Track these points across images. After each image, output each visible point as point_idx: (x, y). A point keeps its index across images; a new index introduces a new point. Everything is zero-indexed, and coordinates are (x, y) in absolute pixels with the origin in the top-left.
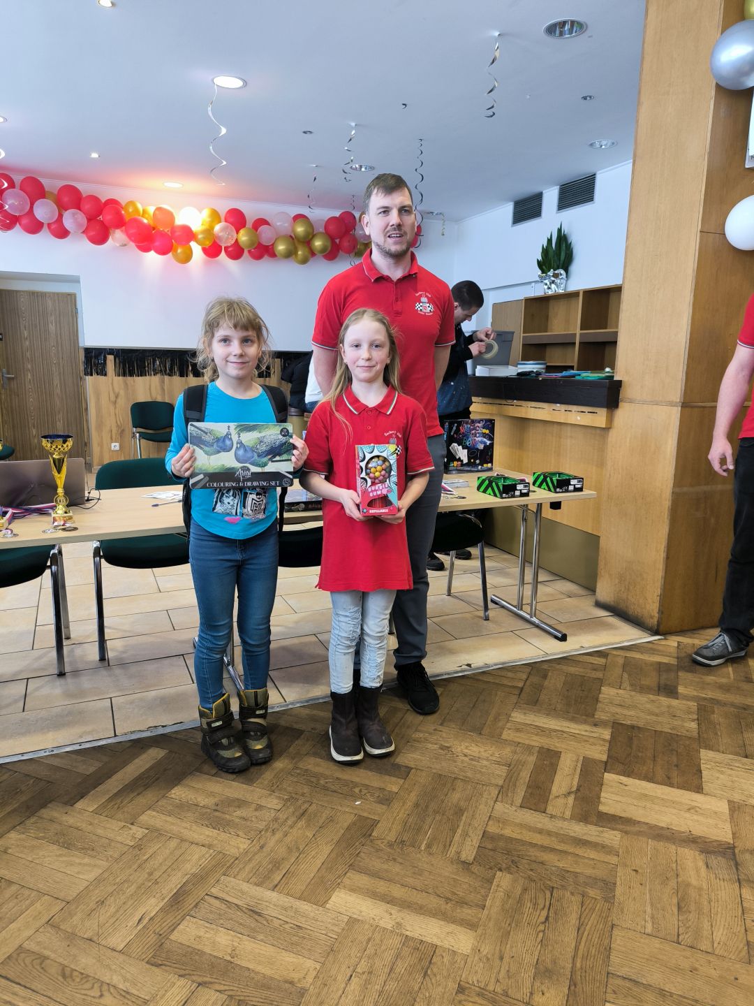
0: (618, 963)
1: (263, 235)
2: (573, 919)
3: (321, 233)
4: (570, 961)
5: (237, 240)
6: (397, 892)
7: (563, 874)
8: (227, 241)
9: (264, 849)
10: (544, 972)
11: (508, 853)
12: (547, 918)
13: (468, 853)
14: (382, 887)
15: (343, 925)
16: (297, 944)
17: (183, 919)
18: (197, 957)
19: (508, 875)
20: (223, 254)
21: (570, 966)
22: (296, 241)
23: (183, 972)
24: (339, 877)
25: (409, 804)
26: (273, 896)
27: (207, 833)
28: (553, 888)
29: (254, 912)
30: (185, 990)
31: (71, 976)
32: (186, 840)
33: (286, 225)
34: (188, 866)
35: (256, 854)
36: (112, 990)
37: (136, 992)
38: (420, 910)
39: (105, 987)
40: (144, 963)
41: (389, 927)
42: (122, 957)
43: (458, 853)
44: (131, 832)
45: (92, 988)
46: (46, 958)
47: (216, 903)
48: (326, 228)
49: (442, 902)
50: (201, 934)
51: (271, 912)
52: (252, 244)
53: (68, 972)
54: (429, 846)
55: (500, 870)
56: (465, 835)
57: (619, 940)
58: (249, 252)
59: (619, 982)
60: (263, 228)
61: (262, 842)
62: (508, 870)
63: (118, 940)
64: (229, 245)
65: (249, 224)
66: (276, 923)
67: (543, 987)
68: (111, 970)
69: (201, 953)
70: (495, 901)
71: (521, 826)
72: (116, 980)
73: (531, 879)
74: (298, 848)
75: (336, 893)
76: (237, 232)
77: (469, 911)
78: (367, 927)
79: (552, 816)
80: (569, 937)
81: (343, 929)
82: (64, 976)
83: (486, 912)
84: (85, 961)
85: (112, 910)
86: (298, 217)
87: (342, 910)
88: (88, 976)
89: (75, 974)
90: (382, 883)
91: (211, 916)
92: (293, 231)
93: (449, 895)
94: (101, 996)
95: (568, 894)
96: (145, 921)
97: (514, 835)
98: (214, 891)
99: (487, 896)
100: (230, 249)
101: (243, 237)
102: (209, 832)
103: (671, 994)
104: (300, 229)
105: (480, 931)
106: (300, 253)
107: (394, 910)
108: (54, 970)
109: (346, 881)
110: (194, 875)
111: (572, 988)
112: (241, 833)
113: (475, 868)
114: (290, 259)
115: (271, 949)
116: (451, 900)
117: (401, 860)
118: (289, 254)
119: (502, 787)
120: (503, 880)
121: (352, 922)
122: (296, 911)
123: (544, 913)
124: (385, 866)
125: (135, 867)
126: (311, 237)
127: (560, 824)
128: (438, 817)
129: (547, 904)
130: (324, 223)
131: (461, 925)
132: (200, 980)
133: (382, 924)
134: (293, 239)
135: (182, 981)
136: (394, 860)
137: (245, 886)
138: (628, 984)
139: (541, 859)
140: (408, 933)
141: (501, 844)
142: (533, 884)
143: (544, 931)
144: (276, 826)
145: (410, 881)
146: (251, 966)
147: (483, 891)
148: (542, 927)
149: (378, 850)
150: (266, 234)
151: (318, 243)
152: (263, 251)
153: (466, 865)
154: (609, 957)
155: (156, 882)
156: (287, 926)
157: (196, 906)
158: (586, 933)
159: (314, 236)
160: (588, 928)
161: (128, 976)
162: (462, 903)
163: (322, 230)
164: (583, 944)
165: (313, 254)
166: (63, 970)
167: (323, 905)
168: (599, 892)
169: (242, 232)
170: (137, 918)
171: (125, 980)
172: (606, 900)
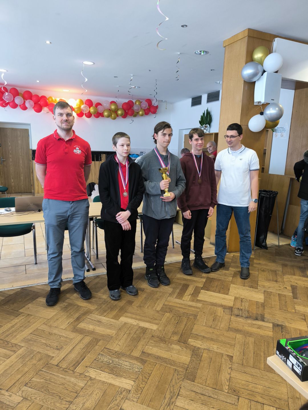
0: (194, 331)
1: (99, 109)
2: (185, 323)
3: (120, 108)
4: (182, 331)
5: (89, 111)
6: (138, 317)
7: (184, 313)
8: (86, 111)
9: (102, 308)
10: (174, 333)
11: (170, 308)
12: (178, 322)
13: (159, 309)
14: (134, 316)
15: (123, 324)
16: (111, 328)
17: (80, 323)
18: (84, 330)
19: (169, 314)
20: (84, 116)
21: (181, 332)
22: (111, 111)
23: (81, 333)
24: (122, 314)
25: (143, 298)
26: (104, 318)
27: (85, 304)
28: (180, 316)
29: (99, 321)
30: (82, 337)
31: (52, 334)
32: (79, 306)
33: (108, 105)
34: (80, 312)
35: (99, 309)
36: (63, 337)
37: (69, 337)
38: (144, 321)
39: (61, 336)
40: (70, 332)
41: (135, 324)
42: (64, 331)
43: (156, 309)
44: (64, 304)
45: (58, 336)
46: (45, 331)
47: (89, 320)
48: (123, 106)
49: (150, 319)
50: (85, 326)
51: (103, 321)
52: (95, 112)
53: (51, 333)
54: (148, 307)
55: (167, 312)
56: (158, 304)
57: (195, 327)
58: (94, 115)
59: (194, 335)
60: (99, 107)
61: (101, 306)
62: (169, 312)
63: (63, 327)
64: (87, 113)
65: (94, 105)
66: (105, 324)
67: (174, 336)
68: (62, 333)
69: (86, 330)
70: (164, 320)
71: (174, 302)
72: (63, 335)
73: (175, 314)
74: (111, 308)
75: (121, 317)
76: (90, 108)
77: (157, 321)
78: (129, 324)
79: (183, 300)
80: (183, 326)
81: (123, 325)
82: (50, 334)
83: (161, 321)
84: (55, 331)
85: (61, 321)
86: (112, 102)
87: (123, 321)
88: (56, 334)
89: (53, 334)
90: (134, 315)
91: (87, 322)
92: (110, 107)
93: (152, 318)
94: (60, 338)
95: (184, 318)
96: (70, 323)
97: (172, 305)
98: (88, 317)
99: (162, 318)
100: (87, 114)
101: (92, 110)
102: (86, 304)
103: (206, 337)
104: (113, 107)
105: (159, 325)
106: (113, 115)
107: (137, 321)
108: (47, 333)
109: (124, 315)
110: (82, 314)
111: (181, 336)
112: (95, 304)
113: (160, 312)
114: (110, 118)
115: (104, 329)
116: (152, 319)
117: (139, 310)
118: (109, 116)
119: (170, 293)
120: (167, 315)
121: (125, 323)
122: (110, 321)
123: (177, 321)
124: (135, 312)
125: (66, 311)
126: (117, 110)
127: (185, 302)
128: (151, 301)
129: (178, 320)
130: (122, 104)
131: (154, 324)
132: (85, 335)
133: (133, 324)
134: (110, 110)
135: (81, 335)
136: (138, 310)
137: (96, 316)
138: (196, 335)
139: (178, 310)
140: (140, 326)
141: (168, 307)
142: (175, 316)
143: (176, 325)
144: (105, 302)
145: (142, 315)
146: (99, 332)
147: (161, 317)
148: (176, 324)
149: (133, 308)
150: (100, 109)
151: (119, 112)
152: (99, 115)
153: (158, 311)
154: (192, 330)
155: (72, 315)
156: (108, 324)
157: (83, 320)
158: (187, 326)
159: (118, 109)
160: (188, 324)
161: (67, 334)
162: (156, 319)
163: (121, 107)
164: (186, 328)
165: (118, 116)
166: (49, 333)
167: (118, 320)
168: (193, 317)
169: (91, 108)
170: (67, 323)
171: (66, 335)
172: (194, 319)
